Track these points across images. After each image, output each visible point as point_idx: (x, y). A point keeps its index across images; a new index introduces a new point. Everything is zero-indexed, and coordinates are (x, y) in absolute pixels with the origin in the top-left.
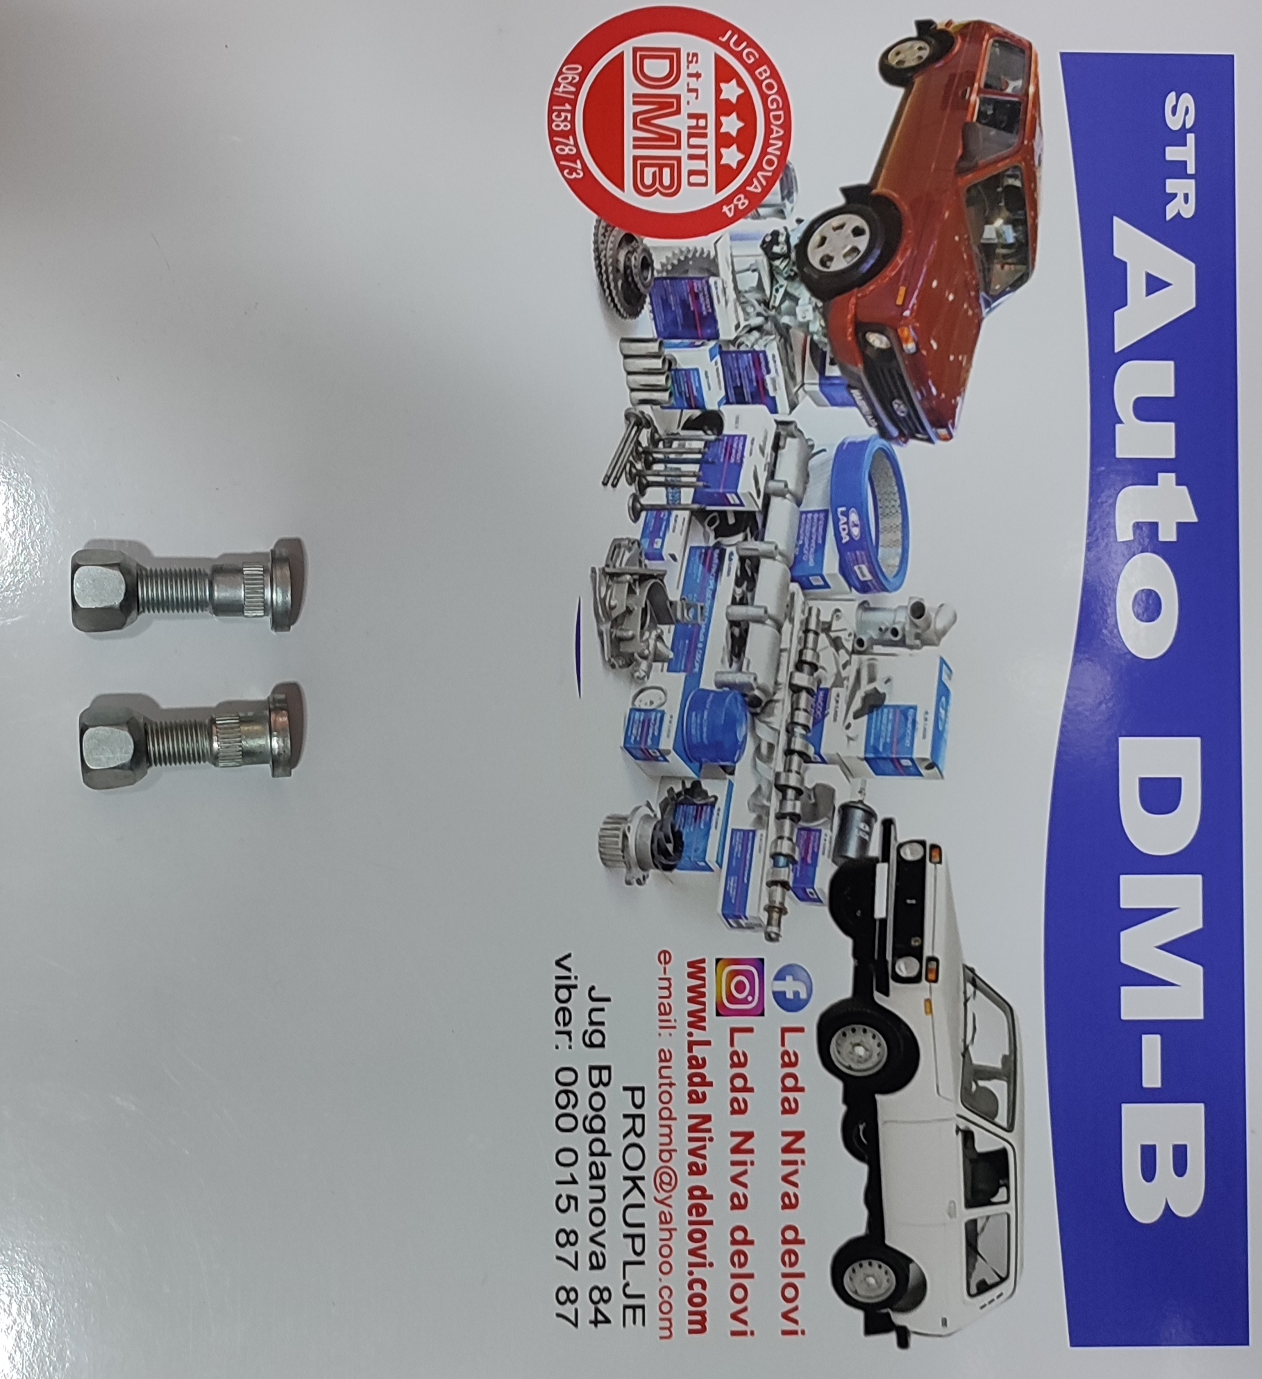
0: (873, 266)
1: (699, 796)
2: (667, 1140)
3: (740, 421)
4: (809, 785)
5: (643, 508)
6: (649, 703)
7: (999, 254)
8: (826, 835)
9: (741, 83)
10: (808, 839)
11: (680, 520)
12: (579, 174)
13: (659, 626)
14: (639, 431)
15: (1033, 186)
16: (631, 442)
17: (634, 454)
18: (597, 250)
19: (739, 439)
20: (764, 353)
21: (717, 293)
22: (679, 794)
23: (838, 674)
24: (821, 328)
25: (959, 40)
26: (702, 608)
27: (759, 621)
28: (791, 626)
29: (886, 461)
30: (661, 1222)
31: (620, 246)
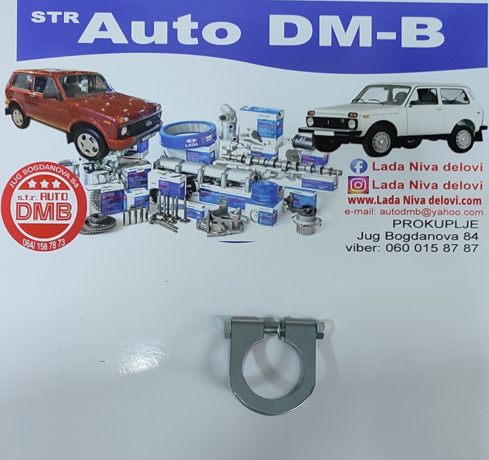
0: (96, 132)
1: (290, 199)
2: (412, 212)
3: (154, 182)
4: (286, 159)
5: (185, 218)
6: (256, 217)
7: (92, 86)
8: (304, 153)
9: (29, 180)
10: (305, 160)
11: (190, 205)
12: (63, 240)
13: (228, 212)
14: (157, 219)
15: (66, 73)
16: (161, 222)
17: (166, 221)
18: (91, 234)
19: (160, 183)
20: (128, 173)
21: (107, 190)
22: (289, 206)
23: (246, 148)
24: (120, 152)
25: (13, 99)
26: (222, 197)
27: (226, 176)
28: (228, 165)
29: (168, 129)
30: (442, 214)
31: (89, 225)
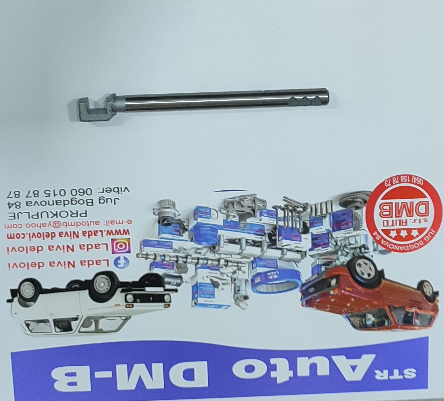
0: (358, 280)
1: (183, 231)
2: (70, 224)
3: (306, 240)
4: (188, 265)
5: (277, 210)
6: (213, 214)
7: (363, 319)
8: (172, 271)
9: (417, 236)
10: (170, 266)
11: (273, 221)
12: (386, 185)
13: (238, 216)
14: (302, 207)
15: (385, 329)
16: (298, 205)
17: (294, 206)
18: (361, 192)
19: (300, 239)
20: (329, 246)
21: (348, 231)
22: (183, 225)
23: (224, 273)
24: (337, 264)
25: (432, 304)
26: (245, 230)
27: (241, 248)
28: (239, 258)
29: (294, 286)
30: (43, 224)
31: (363, 199)
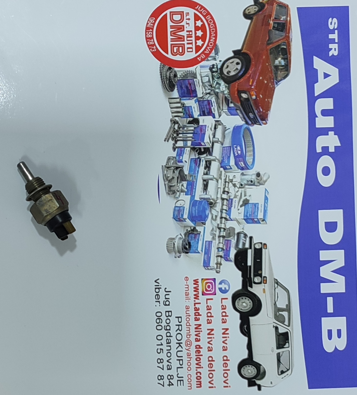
0: (243, 73)
1: (195, 231)
2: (188, 332)
3: (204, 121)
4: (228, 227)
5: (177, 147)
6: (180, 204)
7: (280, 68)
8: (233, 242)
9: (202, 21)
10: (228, 243)
11: (187, 151)
12: (155, 50)
13: (182, 182)
14: (175, 125)
15: (289, 47)
16: (173, 127)
17: (173, 132)
18: (161, 72)
19: (204, 126)
20: (211, 100)
21: (197, 83)
22: (190, 231)
23: (235, 195)
24: (228, 93)
25: (266, 5)
26: (195, 176)
27: (212, 179)
28: (221, 181)
29: (248, 131)
30: (188, 356)
31: (167, 71)
